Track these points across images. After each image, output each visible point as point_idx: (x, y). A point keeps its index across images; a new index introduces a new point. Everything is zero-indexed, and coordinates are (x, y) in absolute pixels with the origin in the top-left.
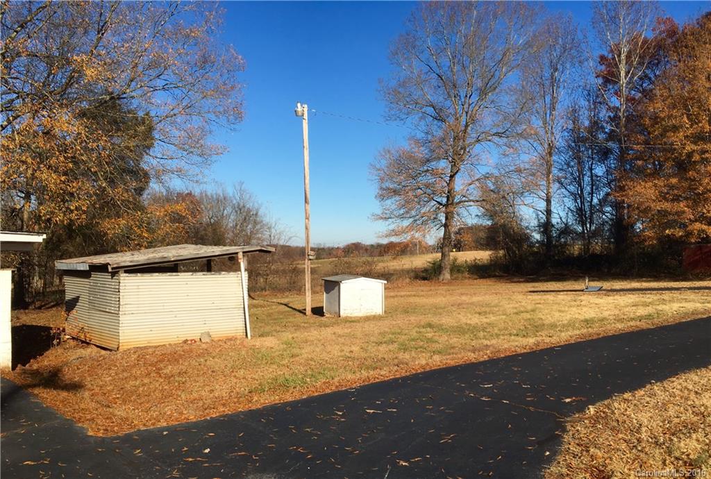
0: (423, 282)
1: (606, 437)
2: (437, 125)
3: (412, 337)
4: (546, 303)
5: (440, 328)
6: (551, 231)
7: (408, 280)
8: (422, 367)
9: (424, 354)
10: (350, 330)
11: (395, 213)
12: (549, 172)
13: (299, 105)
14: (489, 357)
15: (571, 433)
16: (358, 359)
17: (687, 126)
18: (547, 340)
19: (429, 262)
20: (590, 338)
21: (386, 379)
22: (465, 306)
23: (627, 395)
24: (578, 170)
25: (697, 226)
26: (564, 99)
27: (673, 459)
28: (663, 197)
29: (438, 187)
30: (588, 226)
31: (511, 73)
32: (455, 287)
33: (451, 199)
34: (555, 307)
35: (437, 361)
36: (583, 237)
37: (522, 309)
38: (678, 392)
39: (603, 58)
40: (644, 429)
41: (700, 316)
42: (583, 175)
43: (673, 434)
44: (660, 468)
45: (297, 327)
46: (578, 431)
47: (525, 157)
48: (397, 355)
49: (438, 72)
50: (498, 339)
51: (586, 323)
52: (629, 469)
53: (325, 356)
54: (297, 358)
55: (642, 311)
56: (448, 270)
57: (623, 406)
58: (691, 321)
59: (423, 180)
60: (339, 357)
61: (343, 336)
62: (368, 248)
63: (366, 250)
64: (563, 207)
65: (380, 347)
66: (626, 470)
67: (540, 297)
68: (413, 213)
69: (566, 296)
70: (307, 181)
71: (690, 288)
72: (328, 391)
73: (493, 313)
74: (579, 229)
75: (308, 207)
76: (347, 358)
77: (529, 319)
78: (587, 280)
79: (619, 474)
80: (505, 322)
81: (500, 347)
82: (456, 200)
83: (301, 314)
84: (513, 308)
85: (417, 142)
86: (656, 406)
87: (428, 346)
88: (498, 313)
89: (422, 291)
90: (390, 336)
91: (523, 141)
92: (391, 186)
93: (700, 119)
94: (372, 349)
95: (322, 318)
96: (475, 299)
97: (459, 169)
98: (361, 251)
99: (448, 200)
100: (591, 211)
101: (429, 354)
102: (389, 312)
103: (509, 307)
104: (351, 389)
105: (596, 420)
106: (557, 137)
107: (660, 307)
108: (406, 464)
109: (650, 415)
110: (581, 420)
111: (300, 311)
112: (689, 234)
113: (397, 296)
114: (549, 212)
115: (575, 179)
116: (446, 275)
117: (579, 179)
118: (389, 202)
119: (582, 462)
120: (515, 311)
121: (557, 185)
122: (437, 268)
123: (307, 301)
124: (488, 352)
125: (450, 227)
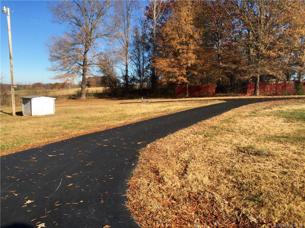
0: (73, 100)
1: (155, 155)
2: (78, 28)
3: (70, 123)
4: (127, 107)
5: (82, 119)
6: (128, 79)
7: (66, 99)
8: (75, 135)
9: (76, 130)
10: (37, 121)
11: (58, 68)
12: (127, 54)
13: (4, 7)
14: (105, 129)
15: (142, 155)
16: (42, 134)
17: (178, 38)
18: (129, 121)
19: (76, 91)
20: (146, 120)
21: (58, 141)
22: (93, 109)
23: (161, 139)
24: (138, 54)
25: (181, 78)
26: (133, 23)
27: (180, 161)
28: (169, 66)
29: (79, 57)
30: (142, 77)
31: (110, 8)
32: (89, 102)
33: (85, 63)
34: (131, 109)
35: (82, 132)
36: (140, 82)
37: (118, 110)
38: (179, 137)
39: (147, 8)
40: (168, 151)
41: (183, 110)
42: (140, 56)
43: (179, 152)
44: (176, 165)
45: (8, 121)
46: (144, 154)
47: (117, 47)
48: (62, 131)
49: (77, 3)
50: (109, 122)
51: (143, 114)
52: (165, 167)
53: (24, 134)
54: (8, 135)
55: (163, 109)
56: (85, 95)
57: (160, 143)
58: (180, 112)
59: (72, 53)
60: (32, 133)
61: (34, 124)
62: (45, 85)
63: (44, 86)
64: (132, 69)
65: (53, 128)
66: (164, 167)
67: (124, 105)
68: (68, 68)
69: (135, 105)
70: (11, 48)
71: (178, 101)
72: (27, 149)
73: (106, 112)
74: (139, 78)
75: (12, 61)
76: (36, 134)
77: (121, 114)
78: (142, 98)
79: (161, 169)
80: (111, 115)
81: (110, 125)
82: (87, 63)
83: (10, 115)
84: (114, 109)
85: (68, 35)
86: (172, 143)
87: (78, 126)
88: (108, 112)
89: (73, 104)
90: (59, 123)
91: (116, 39)
92: (56, 55)
93: (182, 36)
94: (50, 129)
95: (22, 117)
96: (97, 106)
97: (89, 49)
98: (42, 87)
99: (84, 63)
100: (143, 71)
101: (78, 130)
102: (57, 113)
103: (113, 109)
104: (39, 147)
105: (150, 150)
106: (130, 39)
107: (169, 108)
108: (70, 177)
109: (170, 146)
110: (145, 150)
111: (9, 114)
112: (178, 81)
113: (61, 106)
114: (127, 71)
115: (137, 57)
116: (84, 97)
117: (139, 57)
118: (55, 63)
119: (147, 166)
120: (115, 111)
121: (130, 60)
122: (80, 94)
123: (13, 108)
124: (105, 127)
125: (85, 76)
